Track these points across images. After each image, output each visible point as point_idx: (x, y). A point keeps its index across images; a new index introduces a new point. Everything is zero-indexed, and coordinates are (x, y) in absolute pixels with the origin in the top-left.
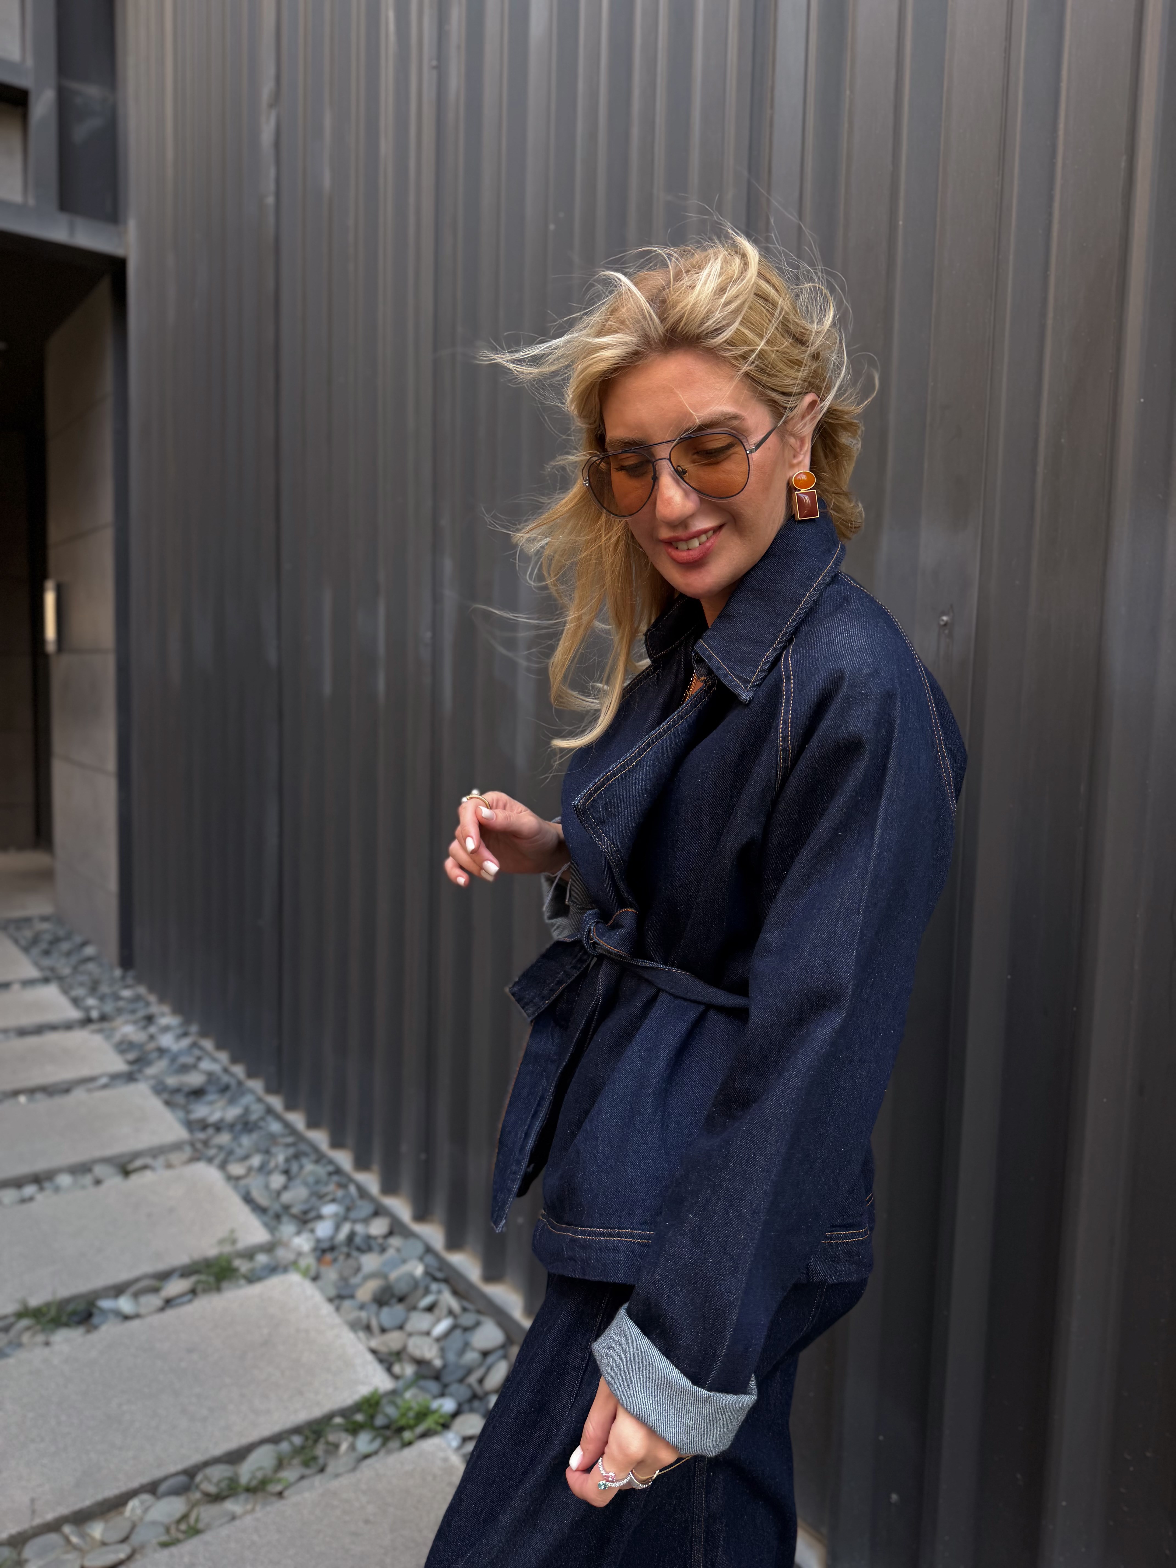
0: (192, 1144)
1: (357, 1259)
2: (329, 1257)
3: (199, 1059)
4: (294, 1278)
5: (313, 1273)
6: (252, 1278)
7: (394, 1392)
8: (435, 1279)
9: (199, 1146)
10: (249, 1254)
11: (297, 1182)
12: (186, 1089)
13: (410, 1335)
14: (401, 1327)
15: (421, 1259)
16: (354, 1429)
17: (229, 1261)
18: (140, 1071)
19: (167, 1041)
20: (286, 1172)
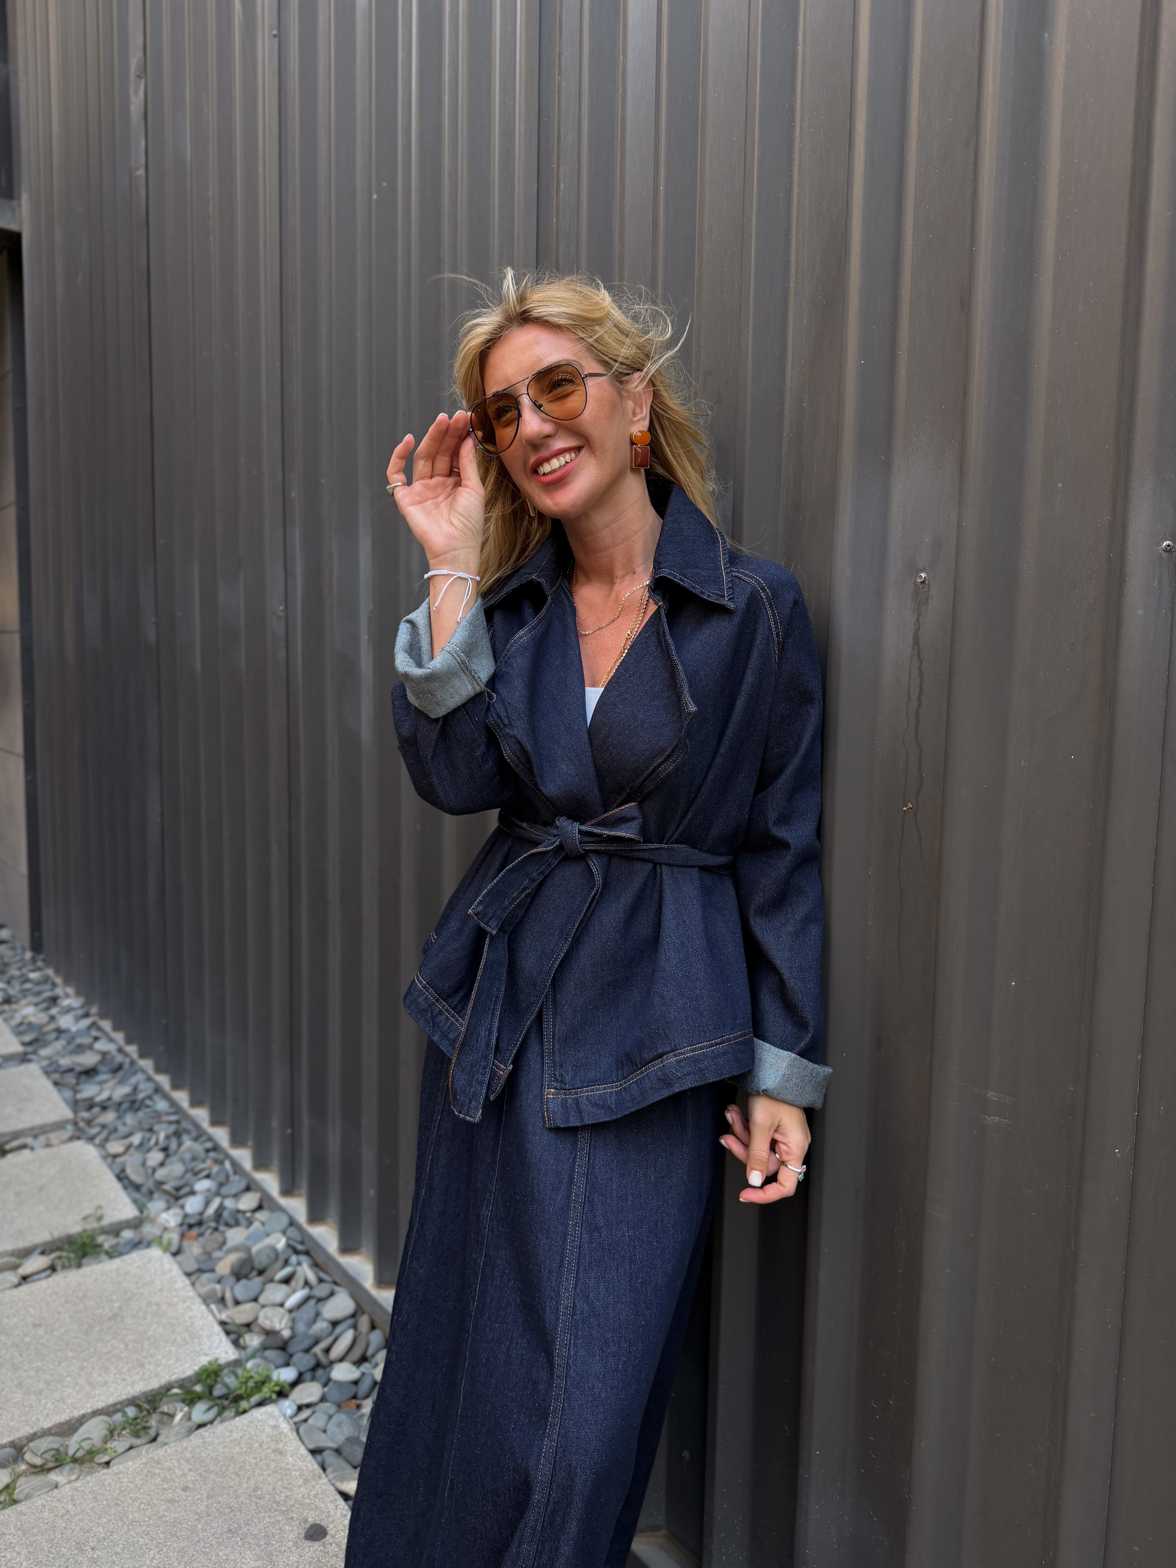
0: (75, 1124)
1: (223, 1233)
2: (195, 1231)
3: (96, 1039)
4: (155, 1252)
5: (174, 1248)
6: (112, 1254)
7: (237, 1363)
8: (296, 1252)
9: (82, 1124)
10: (115, 1230)
11: (174, 1159)
12: (78, 1069)
13: (263, 1306)
14: (255, 1300)
15: (284, 1233)
16: (191, 1400)
17: (92, 1237)
18: (34, 1052)
19: (66, 1022)
20: (165, 1149)
